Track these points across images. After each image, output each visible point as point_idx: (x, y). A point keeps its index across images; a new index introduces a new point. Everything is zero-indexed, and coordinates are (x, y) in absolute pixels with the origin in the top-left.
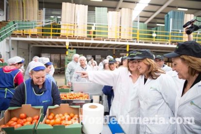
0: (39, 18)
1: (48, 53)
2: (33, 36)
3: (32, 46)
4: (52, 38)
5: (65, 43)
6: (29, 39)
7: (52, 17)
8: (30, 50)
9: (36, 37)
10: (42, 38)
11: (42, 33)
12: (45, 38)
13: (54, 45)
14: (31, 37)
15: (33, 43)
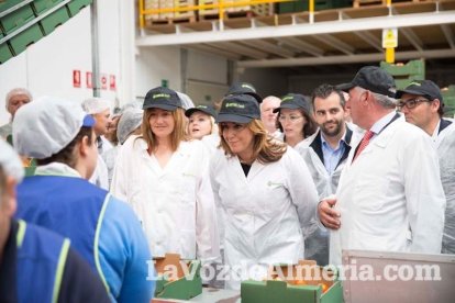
3: (241, 67)
5: (378, 33)
6: (220, 35)
9: (249, 25)
12: (287, 22)
14: (227, 25)
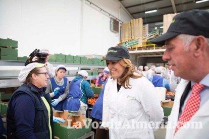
0: (144, 33)
1: (153, 62)
2: (140, 48)
4: (156, 49)
6: (136, 51)
7: (156, 28)
8: (137, 61)
9: (142, 50)
10: (146, 49)
11: (146, 45)
12: (149, 49)
13: (159, 54)
14: (138, 50)
15: (139, 54)
